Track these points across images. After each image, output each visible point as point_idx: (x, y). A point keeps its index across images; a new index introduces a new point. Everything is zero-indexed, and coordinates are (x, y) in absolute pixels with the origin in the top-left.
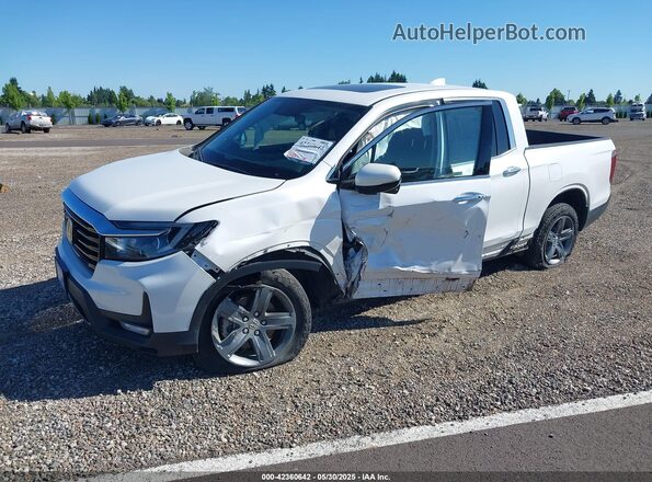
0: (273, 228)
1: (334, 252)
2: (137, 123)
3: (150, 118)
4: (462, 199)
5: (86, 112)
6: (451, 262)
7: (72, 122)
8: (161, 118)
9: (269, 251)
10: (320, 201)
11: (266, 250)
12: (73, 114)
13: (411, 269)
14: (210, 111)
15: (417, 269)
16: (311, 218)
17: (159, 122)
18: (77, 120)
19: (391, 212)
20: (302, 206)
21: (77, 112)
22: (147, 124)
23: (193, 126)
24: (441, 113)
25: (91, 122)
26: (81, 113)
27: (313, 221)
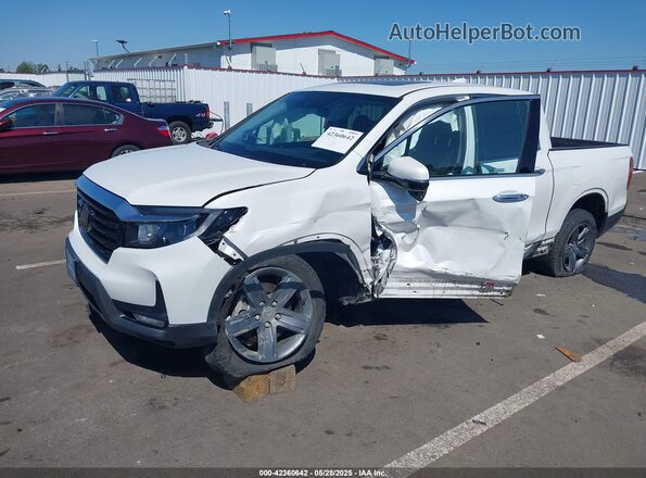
9: (299, 242)
11: (296, 241)
24: (470, 107)
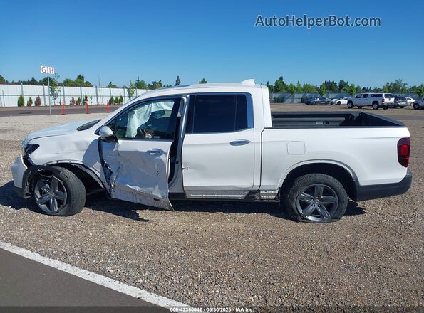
0: (60, 152)
1: (99, 170)
2: (327, 103)
3: (334, 100)
4: (152, 152)
5: (301, 96)
6: (152, 189)
7: (292, 102)
8: (341, 100)
10: (87, 143)
12: (293, 97)
13: (134, 187)
14: (365, 96)
15: (137, 188)
16: (84, 150)
17: (339, 102)
18: (295, 100)
19: (119, 153)
20: (77, 144)
21: (296, 96)
22: (332, 104)
23: (353, 106)
25: (302, 101)
26: (298, 96)
27: (84, 152)
